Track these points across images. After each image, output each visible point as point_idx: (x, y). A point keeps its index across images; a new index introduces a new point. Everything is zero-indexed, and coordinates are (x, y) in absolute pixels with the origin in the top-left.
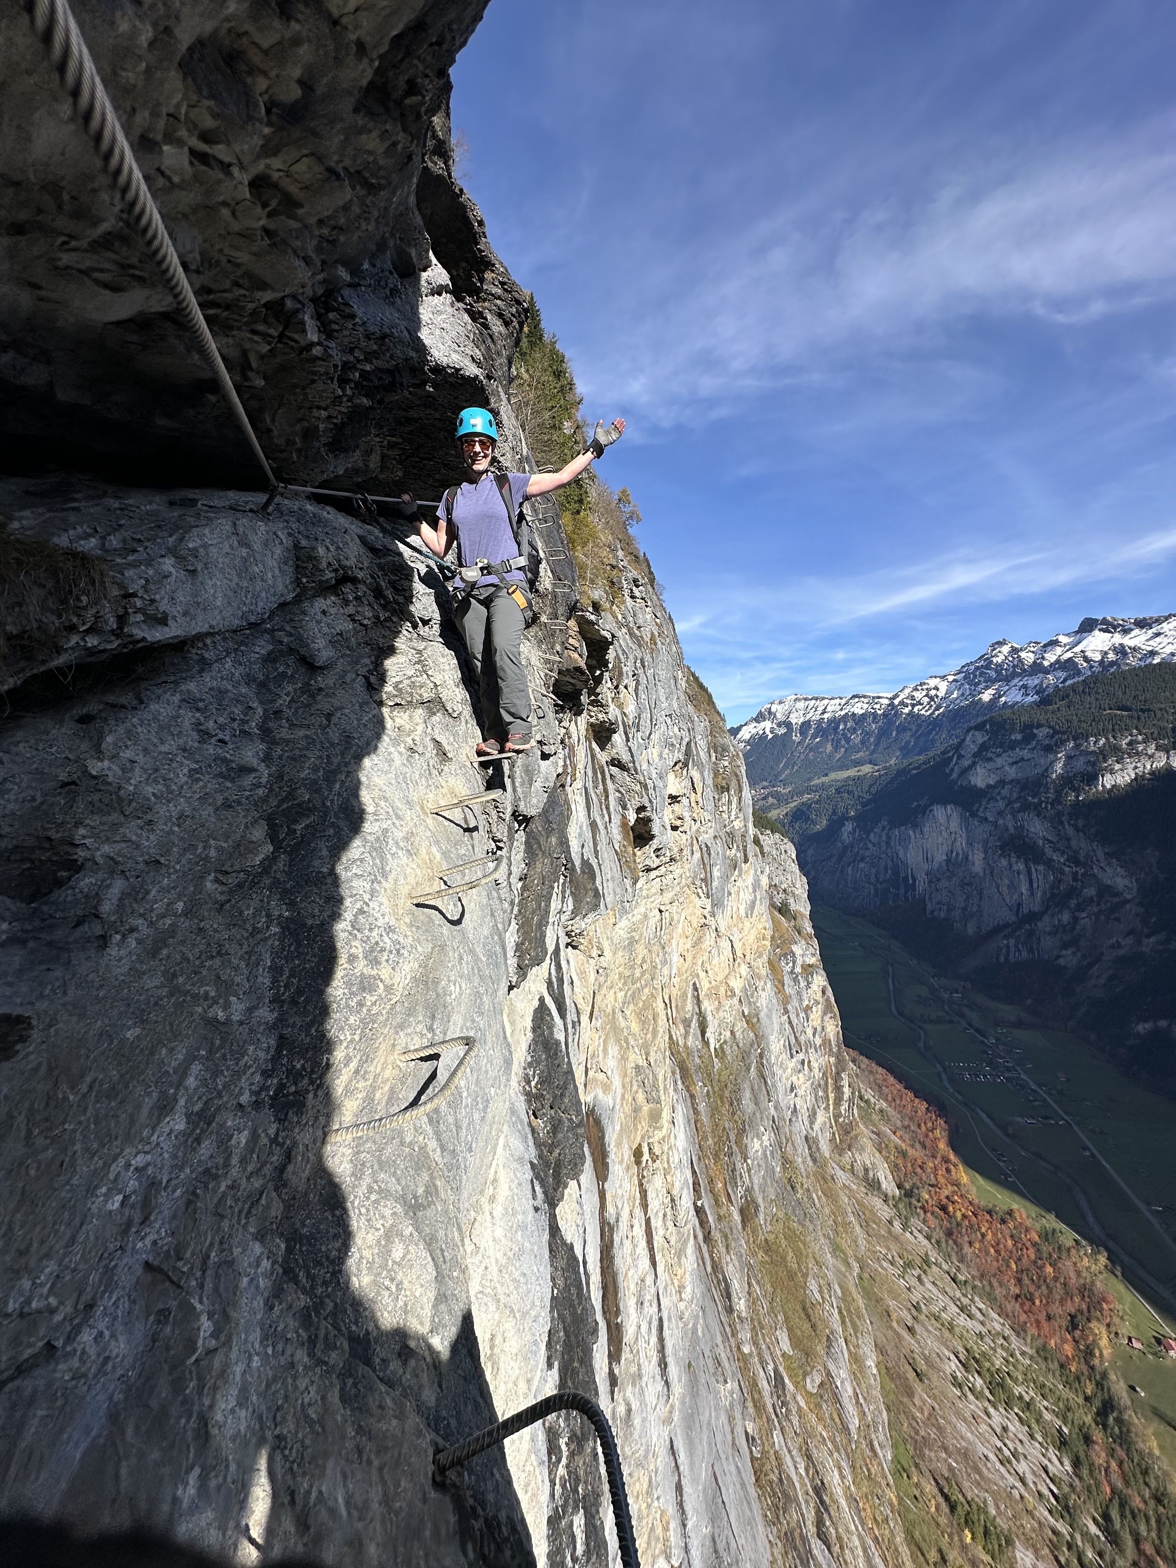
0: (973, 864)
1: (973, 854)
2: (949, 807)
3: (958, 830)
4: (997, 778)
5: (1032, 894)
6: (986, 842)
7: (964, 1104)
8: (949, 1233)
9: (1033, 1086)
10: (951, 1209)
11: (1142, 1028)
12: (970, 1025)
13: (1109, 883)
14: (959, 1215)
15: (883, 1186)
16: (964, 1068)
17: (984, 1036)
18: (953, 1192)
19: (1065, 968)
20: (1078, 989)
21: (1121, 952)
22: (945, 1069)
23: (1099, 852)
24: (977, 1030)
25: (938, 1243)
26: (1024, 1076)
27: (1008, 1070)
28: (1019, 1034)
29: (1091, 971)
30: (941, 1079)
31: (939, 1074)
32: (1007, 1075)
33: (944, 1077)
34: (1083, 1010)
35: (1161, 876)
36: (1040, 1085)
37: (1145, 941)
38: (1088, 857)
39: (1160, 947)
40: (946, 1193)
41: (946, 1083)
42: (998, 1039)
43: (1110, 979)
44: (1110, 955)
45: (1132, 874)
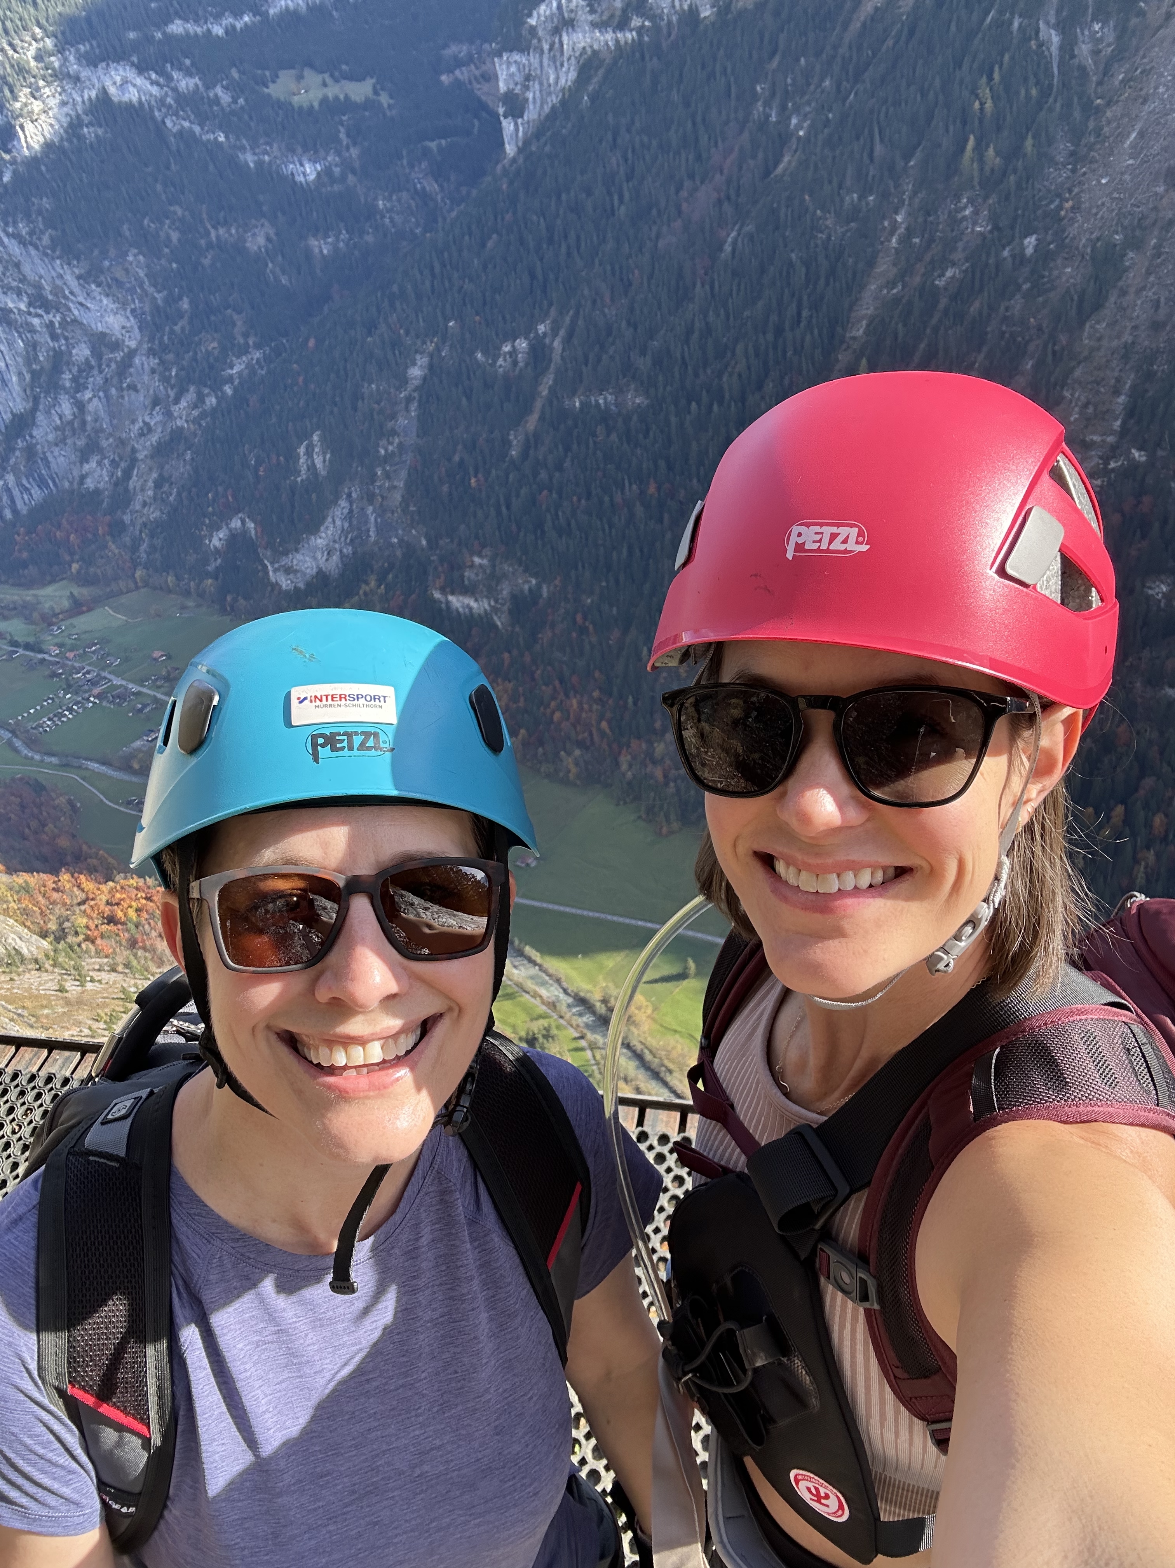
7: (65, 766)
8: (133, 944)
9: (134, 688)
10: (120, 914)
11: (217, 540)
12: (14, 644)
13: (100, 328)
14: (132, 913)
15: (25, 951)
16: (38, 715)
17: (41, 651)
18: (112, 891)
19: (97, 492)
20: (127, 518)
21: (154, 438)
22: (13, 732)
23: (69, 277)
24: (28, 647)
25: (127, 966)
26: (117, 681)
27: (94, 683)
28: (84, 622)
29: (131, 484)
30: (16, 750)
31: (10, 743)
32: (96, 691)
33: (18, 743)
34: (144, 547)
35: (159, 296)
36: (141, 682)
37: (176, 409)
38: (57, 291)
39: (195, 413)
40: (104, 898)
41: (25, 752)
42: (60, 646)
43: (158, 485)
44: (144, 448)
45: (124, 305)
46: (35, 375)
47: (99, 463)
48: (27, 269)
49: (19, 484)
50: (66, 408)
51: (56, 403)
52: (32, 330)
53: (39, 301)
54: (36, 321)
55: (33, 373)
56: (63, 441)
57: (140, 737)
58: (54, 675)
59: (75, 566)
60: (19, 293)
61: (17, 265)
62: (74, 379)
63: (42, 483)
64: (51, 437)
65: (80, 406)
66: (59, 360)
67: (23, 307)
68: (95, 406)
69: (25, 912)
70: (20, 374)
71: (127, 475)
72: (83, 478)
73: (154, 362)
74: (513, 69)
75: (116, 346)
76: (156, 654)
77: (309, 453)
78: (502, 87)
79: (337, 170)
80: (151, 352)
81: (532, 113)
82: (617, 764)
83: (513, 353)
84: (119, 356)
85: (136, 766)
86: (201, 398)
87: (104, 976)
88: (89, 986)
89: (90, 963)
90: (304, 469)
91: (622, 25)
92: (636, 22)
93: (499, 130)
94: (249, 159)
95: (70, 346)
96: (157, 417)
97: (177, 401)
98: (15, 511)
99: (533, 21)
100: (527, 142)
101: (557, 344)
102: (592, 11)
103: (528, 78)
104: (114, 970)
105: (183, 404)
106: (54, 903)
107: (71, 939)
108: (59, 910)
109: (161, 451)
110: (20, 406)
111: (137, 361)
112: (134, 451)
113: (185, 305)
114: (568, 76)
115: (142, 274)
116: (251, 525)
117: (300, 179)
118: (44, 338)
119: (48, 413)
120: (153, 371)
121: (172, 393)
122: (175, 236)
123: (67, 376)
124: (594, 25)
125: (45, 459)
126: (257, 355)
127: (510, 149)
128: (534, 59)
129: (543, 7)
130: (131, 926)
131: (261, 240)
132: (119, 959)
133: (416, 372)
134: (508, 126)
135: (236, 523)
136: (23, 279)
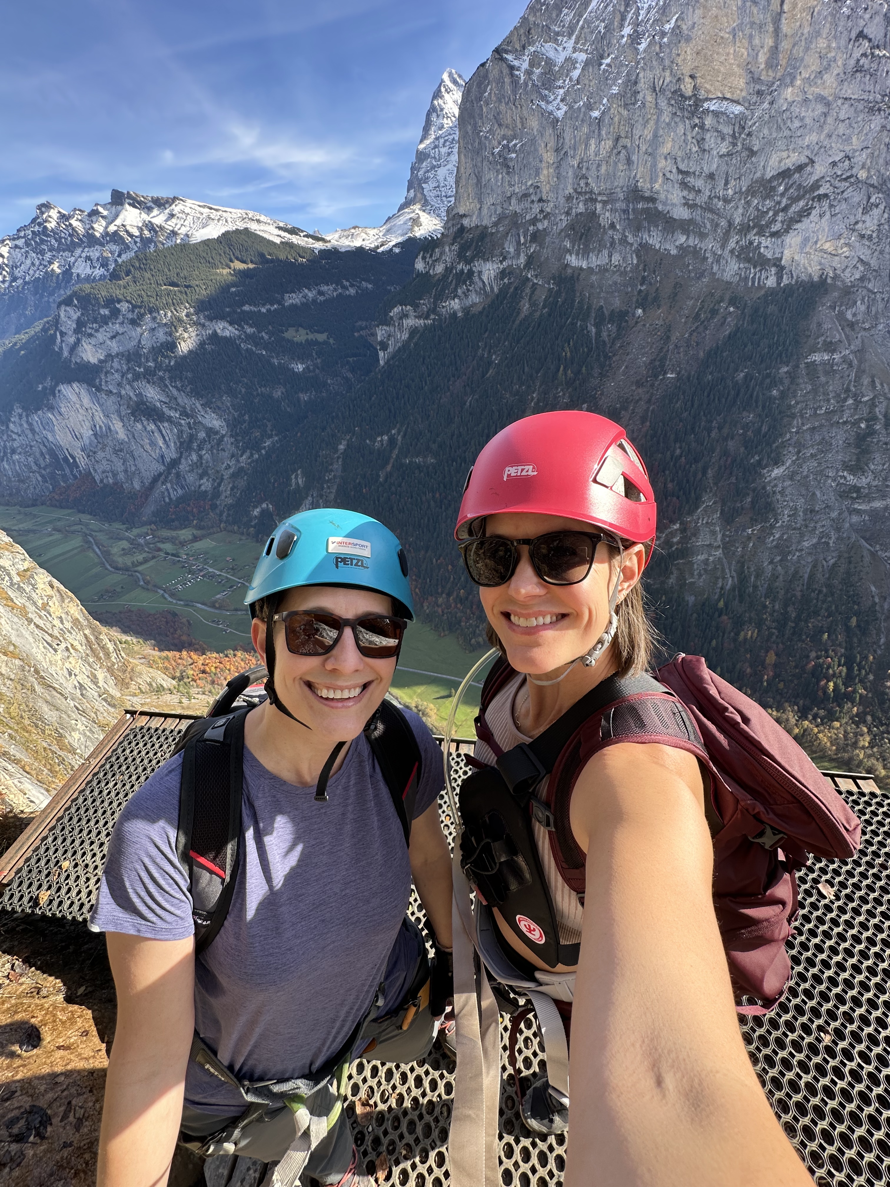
0: (117, 433)
1: (113, 424)
2: (74, 385)
3: (92, 405)
4: (105, 353)
5: (168, 446)
6: (118, 412)
7: (187, 605)
8: (213, 682)
9: (218, 573)
10: (208, 669)
11: (256, 512)
12: (167, 554)
13: (210, 425)
14: (213, 669)
15: (165, 685)
16: (176, 584)
17: (179, 557)
18: (204, 659)
19: (206, 492)
20: (218, 503)
21: (231, 471)
22: (164, 591)
23: (198, 405)
24: (173, 555)
25: (210, 692)
26: (211, 570)
27: (201, 570)
28: (198, 545)
29: (221, 489)
30: (165, 598)
31: (163, 596)
32: (202, 574)
33: (166, 596)
34: (225, 514)
35: (236, 414)
36: (221, 570)
37: (241, 459)
38: (192, 410)
39: (249, 461)
40: (201, 662)
41: (169, 599)
42: (187, 555)
43: (232, 489)
44: (227, 474)
45: (221, 417)
46: (181, 443)
47: (207, 480)
48: (180, 400)
49: (172, 487)
50: (194, 457)
51: (190, 455)
52: (181, 425)
53: (184, 414)
54: (183, 422)
55: (180, 442)
56: (193, 470)
57: (219, 594)
58: (184, 567)
59: (195, 522)
60: (176, 410)
61: (176, 399)
62: (198, 446)
63: (182, 487)
64: (187, 469)
65: (201, 457)
66: (192, 438)
67: (177, 416)
68: (207, 457)
69: (166, 668)
70: (175, 443)
71: (219, 485)
72: (200, 486)
73: (233, 440)
74: (384, 332)
75: (217, 433)
76: (228, 559)
77: (296, 478)
78: (379, 339)
79: (311, 368)
80: (232, 436)
81: (390, 349)
82: (423, 607)
83: (382, 441)
84: (218, 437)
85: (217, 605)
86: (252, 455)
87: (199, 696)
88: (193, 701)
89: (193, 691)
90: (294, 485)
91: (427, 317)
92: (432, 317)
93: (378, 355)
94: (276, 361)
95: (197, 433)
96: (233, 462)
97: (241, 456)
98: (170, 499)
99: (391, 314)
100: (388, 360)
101: (399, 438)
102: (415, 312)
103: (389, 336)
104: (204, 694)
105: (244, 457)
106: (179, 664)
107: (186, 680)
108: (181, 667)
109: (234, 476)
110: (174, 456)
111: (225, 439)
112: (222, 475)
113: (247, 417)
114: (405, 336)
115: (229, 404)
116: (271, 506)
117: (296, 370)
118: (186, 429)
119: (186, 459)
120: (232, 443)
121: (240, 453)
122: (243, 390)
123: (195, 444)
124: (416, 317)
125: (184, 477)
126: (276, 438)
127: (382, 363)
128: (392, 329)
129: (396, 309)
130: (212, 674)
131: (279, 393)
132: (207, 689)
133: (342, 447)
134: (381, 354)
135: (264, 506)
136: (178, 404)
